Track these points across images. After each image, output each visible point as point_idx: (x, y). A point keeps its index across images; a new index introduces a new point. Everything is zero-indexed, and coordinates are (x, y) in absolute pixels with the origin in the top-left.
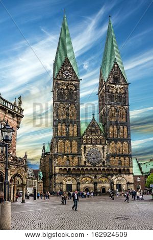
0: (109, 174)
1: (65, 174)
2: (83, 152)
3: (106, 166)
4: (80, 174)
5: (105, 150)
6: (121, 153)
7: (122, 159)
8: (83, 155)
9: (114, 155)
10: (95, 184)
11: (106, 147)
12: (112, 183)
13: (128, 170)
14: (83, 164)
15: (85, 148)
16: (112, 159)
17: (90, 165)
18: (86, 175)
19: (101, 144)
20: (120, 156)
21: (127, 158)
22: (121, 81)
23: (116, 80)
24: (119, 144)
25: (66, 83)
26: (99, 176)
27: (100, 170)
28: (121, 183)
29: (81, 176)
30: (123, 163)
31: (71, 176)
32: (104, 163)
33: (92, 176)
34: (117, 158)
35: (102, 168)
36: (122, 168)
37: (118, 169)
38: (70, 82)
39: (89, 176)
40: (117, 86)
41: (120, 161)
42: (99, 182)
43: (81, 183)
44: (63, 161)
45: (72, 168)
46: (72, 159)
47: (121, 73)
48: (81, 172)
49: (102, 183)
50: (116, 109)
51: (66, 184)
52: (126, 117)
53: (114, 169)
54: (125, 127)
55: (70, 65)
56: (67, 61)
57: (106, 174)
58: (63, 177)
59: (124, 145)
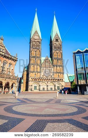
0: (54, 81)
2: (42, 71)
3: (52, 78)
5: (52, 70)
6: (59, 72)
7: (59, 74)
10: (47, 86)
13: (62, 80)
14: (42, 77)
15: (43, 69)
16: (55, 74)
17: (45, 77)
18: (43, 82)
19: (50, 67)
21: (62, 74)
22: (59, 41)
23: (57, 40)
24: (58, 68)
25: (36, 40)
26: (49, 82)
27: (49, 79)
28: (59, 86)
29: (41, 82)
30: (60, 76)
31: (37, 82)
32: (51, 76)
33: (46, 82)
34: (57, 74)
35: (50, 79)
36: (59, 79)
37: (58, 79)
38: (37, 40)
39: (45, 82)
40: (57, 43)
41: (59, 75)
42: (49, 85)
43: (41, 85)
44: (33, 75)
45: (37, 78)
46: (37, 74)
47: (59, 38)
48: (41, 80)
49: (51, 86)
50: (57, 52)
51: (34, 86)
52: (61, 56)
53: (56, 79)
54: (61, 60)
55: (38, 33)
56: (36, 32)
57: (52, 81)
58: (33, 82)
59: (60, 68)
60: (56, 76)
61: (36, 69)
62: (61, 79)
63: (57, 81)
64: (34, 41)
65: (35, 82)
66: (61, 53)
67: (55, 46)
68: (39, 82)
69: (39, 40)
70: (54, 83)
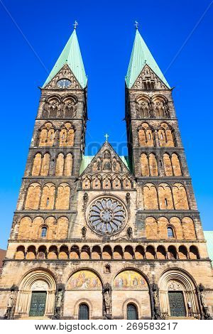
0: (145, 261)
1: (30, 261)
2: (80, 208)
3: (135, 241)
4: (68, 261)
5: (132, 201)
6: (170, 207)
7: (175, 221)
8: (80, 213)
9: (155, 214)
10: (106, 289)
11: (133, 195)
12: (153, 289)
13: (193, 248)
15: (85, 198)
16: (150, 220)
17: (94, 237)
18: (82, 265)
19: (122, 189)
20: (169, 215)
21: (187, 220)
22: (158, 86)
23: (149, 86)
24: (164, 190)
25: (61, 93)
26: (116, 267)
27: (118, 249)
28: (182, 289)
29: (70, 266)
30: (179, 230)
31: (44, 265)
32: (129, 232)
33: (99, 267)
34: (163, 221)
35: (123, 245)
36: (177, 245)
37: (166, 245)
38: (67, 92)
39: (91, 265)
40: (151, 94)
41: (170, 227)
42: (117, 286)
43: (67, 286)
44: (32, 229)
45: (48, 245)
46: (56, 223)
47: (157, 77)
48: (71, 257)
49: (126, 287)
50: (151, 128)
51: (32, 290)
52: (175, 139)
53: (156, 245)
54: (174, 157)
55: (71, 73)
56: (66, 68)
57: (134, 260)
58: (24, 268)
59: (175, 190)
60: (155, 231)
61: (52, 199)
62: (188, 246)
63: (166, 260)
64: (55, 97)
65: (37, 265)
66: (171, 128)
67: (144, 107)
68: (57, 268)
69: (74, 92)
70: (145, 273)
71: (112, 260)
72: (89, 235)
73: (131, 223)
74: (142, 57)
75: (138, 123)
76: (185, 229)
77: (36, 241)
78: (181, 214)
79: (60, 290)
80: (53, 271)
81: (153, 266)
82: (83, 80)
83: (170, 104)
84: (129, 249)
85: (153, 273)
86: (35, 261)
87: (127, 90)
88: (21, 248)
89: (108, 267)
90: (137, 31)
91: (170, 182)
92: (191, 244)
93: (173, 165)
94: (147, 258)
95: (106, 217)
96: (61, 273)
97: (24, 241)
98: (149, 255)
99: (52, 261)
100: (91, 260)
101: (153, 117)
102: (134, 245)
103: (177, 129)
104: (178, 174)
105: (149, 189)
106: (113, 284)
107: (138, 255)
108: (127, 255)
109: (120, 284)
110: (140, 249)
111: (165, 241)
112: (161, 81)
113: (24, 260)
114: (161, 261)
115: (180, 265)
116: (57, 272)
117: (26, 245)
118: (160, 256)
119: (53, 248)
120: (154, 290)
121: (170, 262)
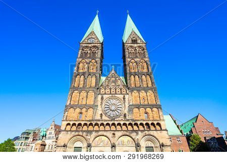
0: (133, 131)
1: (73, 131)
2: (99, 103)
3: (128, 120)
4: (93, 131)
5: (126, 100)
6: (146, 103)
7: (148, 110)
8: (99, 106)
9: (138, 107)
10: (113, 146)
11: (127, 97)
13: (159, 124)
14: (99, 118)
15: (102, 98)
16: (136, 110)
17: (107, 119)
18: (100, 133)
19: (121, 94)
20: (145, 106)
21: (155, 109)
22: (139, 41)
23: (134, 41)
24: (143, 94)
25: (90, 45)
26: (118, 134)
27: (119, 124)
28: (153, 145)
29: (94, 134)
30: (151, 115)
31: (81, 133)
32: (125, 116)
33: (109, 134)
34: (142, 110)
35: (122, 123)
36: (150, 123)
37: (144, 123)
38: (93, 45)
39: (105, 133)
40: (135, 45)
41: (146, 113)
42: (119, 144)
43: (93, 144)
44: (74, 115)
45: (83, 123)
46: (87, 111)
47: (139, 37)
48: (95, 129)
49: (123, 145)
50: (136, 62)
51: (74, 146)
52: (148, 68)
53: (139, 123)
54: (148, 77)
55: (95, 35)
56: (92, 33)
57: (127, 131)
58: (70, 135)
59: (148, 94)
60: (138, 115)
61: (85, 99)
62: (155, 123)
63: (145, 130)
64: (87, 47)
65: (77, 133)
66: (146, 62)
67: (132, 52)
68: (87, 135)
69: (96, 45)
70: (134, 137)
71: (116, 131)
72: (104, 117)
73: (126, 111)
74: (131, 27)
75: (129, 60)
76: (154, 114)
77: (76, 121)
78: (152, 107)
79: (89, 146)
80: (85, 137)
81: (137, 134)
82: (101, 39)
83: (145, 50)
84: (125, 124)
85: (137, 137)
86: (76, 131)
87: (123, 43)
88: (69, 124)
89: (114, 134)
90: (128, 15)
91: (146, 90)
92: (157, 122)
93: (147, 81)
94: (134, 129)
95: (113, 108)
96: (89, 138)
97: (70, 121)
98: (135, 128)
99: (84, 131)
100: (105, 131)
101: (136, 57)
102: (127, 123)
103: (149, 63)
104: (150, 85)
105: (135, 94)
106: (116, 143)
107: (130, 128)
108: (124, 128)
109: (120, 143)
110: (130, 124)
111: (144, 120)
112: (141, 39)
113: (70, 131)
114: (141, 131)
115: (151, 133)
116: (87, 137)
117: (71, 123)
118: (141, 128)
119: (85, 124)
120: (138, 146)
121: (146, 132)
